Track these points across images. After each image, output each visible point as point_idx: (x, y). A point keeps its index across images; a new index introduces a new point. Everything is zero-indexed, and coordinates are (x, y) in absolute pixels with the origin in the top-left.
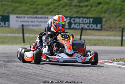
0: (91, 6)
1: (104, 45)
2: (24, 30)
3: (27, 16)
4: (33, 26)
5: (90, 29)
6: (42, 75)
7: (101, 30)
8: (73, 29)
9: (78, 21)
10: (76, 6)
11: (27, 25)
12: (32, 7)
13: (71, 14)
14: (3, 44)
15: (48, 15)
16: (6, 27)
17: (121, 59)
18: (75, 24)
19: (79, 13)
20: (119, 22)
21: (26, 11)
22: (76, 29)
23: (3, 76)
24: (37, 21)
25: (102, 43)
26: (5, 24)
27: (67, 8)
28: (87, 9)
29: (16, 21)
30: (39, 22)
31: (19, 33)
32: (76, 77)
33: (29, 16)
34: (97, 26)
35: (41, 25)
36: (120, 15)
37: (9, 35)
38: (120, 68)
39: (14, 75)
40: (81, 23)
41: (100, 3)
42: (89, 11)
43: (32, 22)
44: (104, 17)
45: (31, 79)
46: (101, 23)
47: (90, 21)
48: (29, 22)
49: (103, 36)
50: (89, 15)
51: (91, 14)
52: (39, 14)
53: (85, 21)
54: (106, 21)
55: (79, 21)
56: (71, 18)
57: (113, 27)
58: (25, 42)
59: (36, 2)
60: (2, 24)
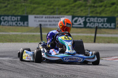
0: (105, 6)
2: (42, 29)
3: (44, 16)
4: (50, 25)
5: (104, 28)
6: (59, 71)
7: (114, 28)
8: (88, 27)
10: (91, 6)
11: (44, 25)
12: (50, 7)
13: (86, 14)
14: (22, 42)
15: (65, 14)
16: (25, 26)
18: (90, 23)
19: (94, 13)
21: (44, 11)
22: (91, 28)
24: (54, 21)
26: (24, 24)
27: (82, 8)
28: (101, 9)
29: (34, 21)
30: (56, 21)
32: (90, 72)
33: (46, 16)
37: (28, 34)
41: (113, 4)
42: (103, 11)
43: (49, 21)
44: (117, 16)
48: (46, 21)
49: (116, 34)
50: (103, 15)
51: (106, 14)
52: (56, 14)
56: (86, 17)
58: (43, 40)
59: (53, 3)
60: (22, 23)
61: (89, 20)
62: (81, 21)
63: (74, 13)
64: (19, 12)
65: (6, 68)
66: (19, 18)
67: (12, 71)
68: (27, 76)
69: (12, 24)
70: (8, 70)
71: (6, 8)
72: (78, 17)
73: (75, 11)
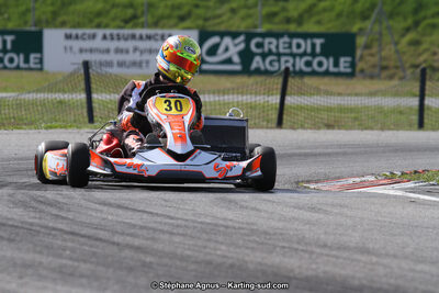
1: (360, 125)
2: (93, 81)
3: (100, 33)
4: (121, 64)
5: (314, 73)
7: (351, 75)
8: (258, 72)
9: (273, 48)
11: (101, 64)
13: (249, 22)
15: (175, 26)
16: (31, 69)
17: (416, 172)
18: (264, 56)
19: (277, 19)
20: (412, 48)
21: (99, 14)
22: (267, 73)
23: (17, 234)
24: (135, 49)
25: (356, 119)
26: (27, 61)
27: (235, 3)
28: (303, 6)
29: (65, 48)
30: (142, 52)
31: (73, 90)
33: (108, 32)
34: (336, 64)
35: (147, 62)
36: (417, 24)
37: (41, 96)
38: (413, 201)
39: (53, 232)
40: (285, 54)
42: (310, 11)
43: (118, 51)
44: (361, 30)
45: (114, 243)
46: (351, 52)
47: (313, 46)
48: (108, 51)
49: (356, 95)
50: (310, 27)
51: (319, 22)
52: (143, 26)
53: (299, 46)
54: (367, 47)
55: (277, 47)
56: (249, 36)
57: (392, 64)
58: (95, 119)
60: (19, 59)
62: (232, 48)
63: (206, 20)
64: (9, 19)
66: (9, 39)
68: (38, 249)
72: (222, 35)
73: (210, 14)
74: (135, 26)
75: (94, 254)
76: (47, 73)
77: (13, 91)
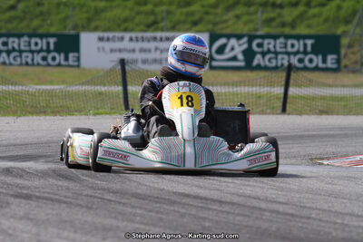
0: (308, 5)
3: (127, 35)
5: (305, 69)
7: (336, 70)
8: (259, 67)
9: (271, 48)
10: (264, 5)
12: (142, 8)
13: (251, 26)
15: (188, 29)
16: (69, 66)
18: (264, 54)
19: (274, 24)
21: (126, 20)
22: (266, 68)
24: (156, 49)
26: (67, 59)
27: (240, 10)
29: (99, 49)
30: (162, 51)
33: (133, 35)
35: (166, 60)
42: (301, 17)
43: (143, 50)
44: (344, 32)
46: (336, 50)
48: (134, 51)
49: (344, 86)
50: (302, 30)
51: (309, 26)
52: (162, 30)
54: (350, 46)
56: (251, 38)
58: (130, 106)
60: (60, 58)
61: (260, 45)
62: (237, 47)
63: (215, 24)
64: (51, 25)
65: (44, 193)
66: (52, 41)
67: (65, 202)
69: (33, 60)
70: (52, 200)
71: (12, 13)
72: (229, 37)
73: (218, 19)
74: (156, 30)
75: (161, 219)
76: (84, 69)
77: (58, 84)
